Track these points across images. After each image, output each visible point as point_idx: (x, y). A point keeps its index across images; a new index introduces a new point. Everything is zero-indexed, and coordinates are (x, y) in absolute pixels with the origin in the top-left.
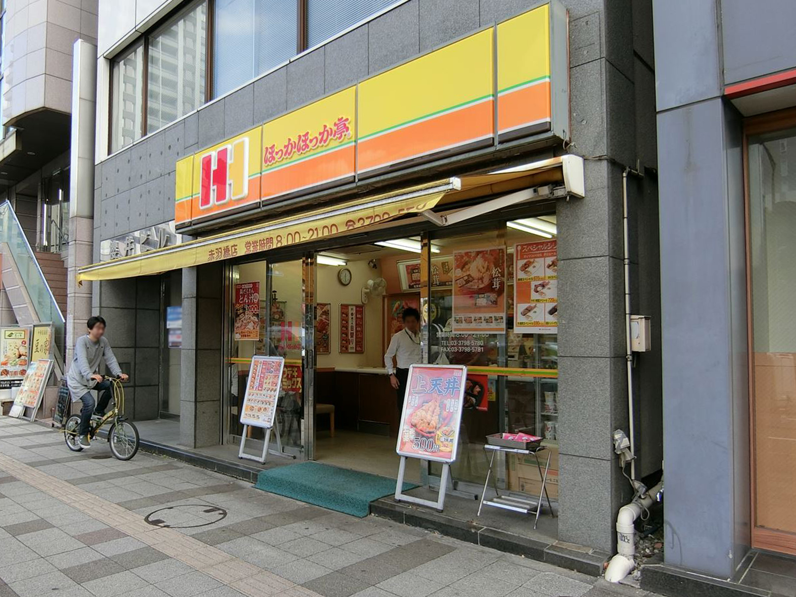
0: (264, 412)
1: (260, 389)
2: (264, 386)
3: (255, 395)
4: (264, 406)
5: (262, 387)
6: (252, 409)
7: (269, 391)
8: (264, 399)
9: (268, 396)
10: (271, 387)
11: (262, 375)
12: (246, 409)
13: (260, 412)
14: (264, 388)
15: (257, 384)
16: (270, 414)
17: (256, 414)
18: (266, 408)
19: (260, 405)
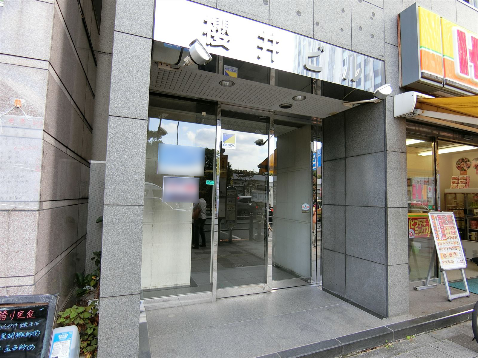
0: (455, 256)
1: (444, 238)
2: (447, 236)
3: (443, 244)
4: (453, 251)
5: (445, 237)
6: (445, 256)
7: (452, 239)
8: (451, 246)
9: (453, 243)
10: (452, 236)
11: (442, 227)
12: (442, 257)
13: (452, 257)
14: (447, 237)
15: (440, 235)
16: (460, 256)
17: (450, 260)
18: (455, 253)
19: (449, 251)
